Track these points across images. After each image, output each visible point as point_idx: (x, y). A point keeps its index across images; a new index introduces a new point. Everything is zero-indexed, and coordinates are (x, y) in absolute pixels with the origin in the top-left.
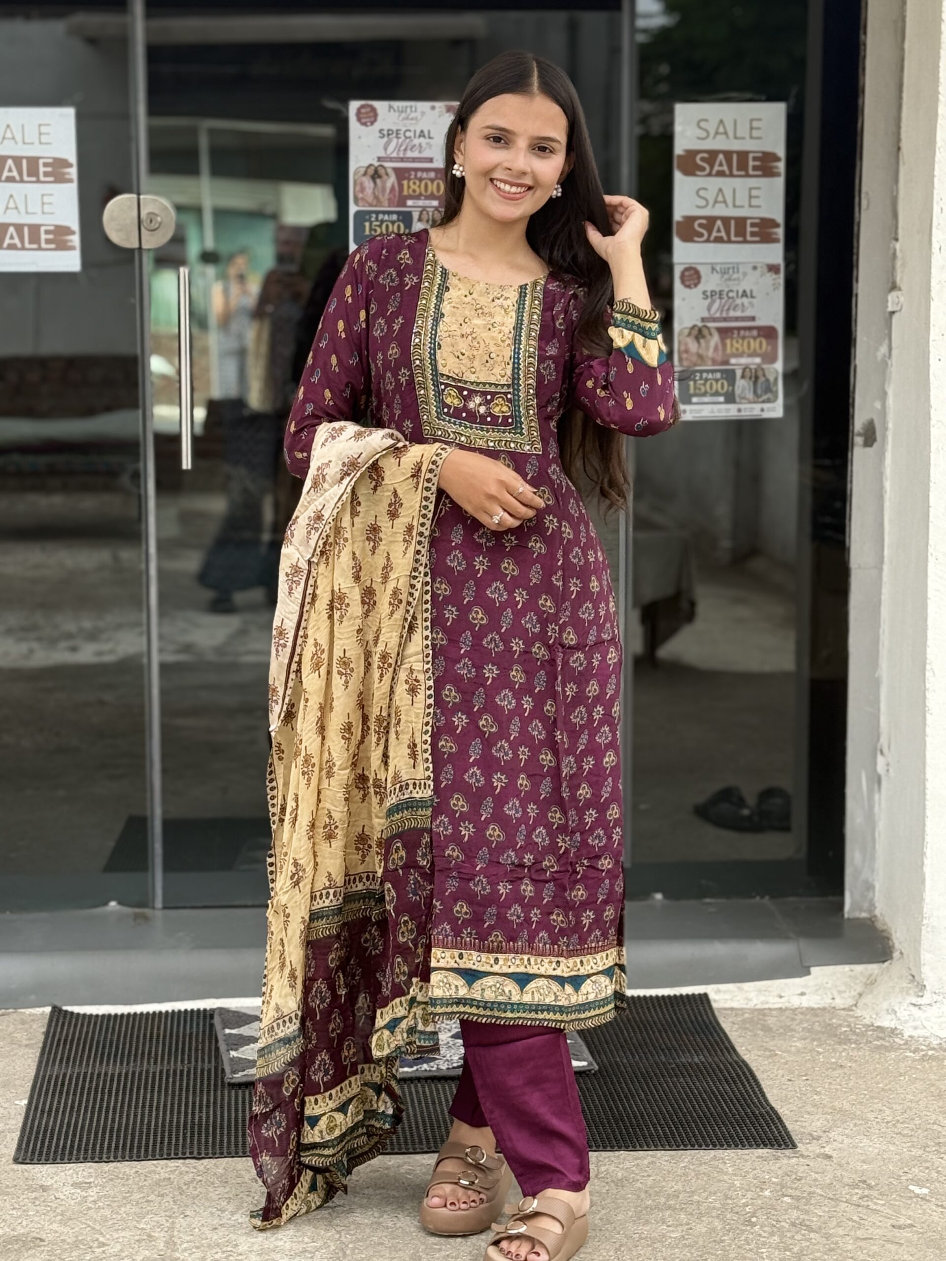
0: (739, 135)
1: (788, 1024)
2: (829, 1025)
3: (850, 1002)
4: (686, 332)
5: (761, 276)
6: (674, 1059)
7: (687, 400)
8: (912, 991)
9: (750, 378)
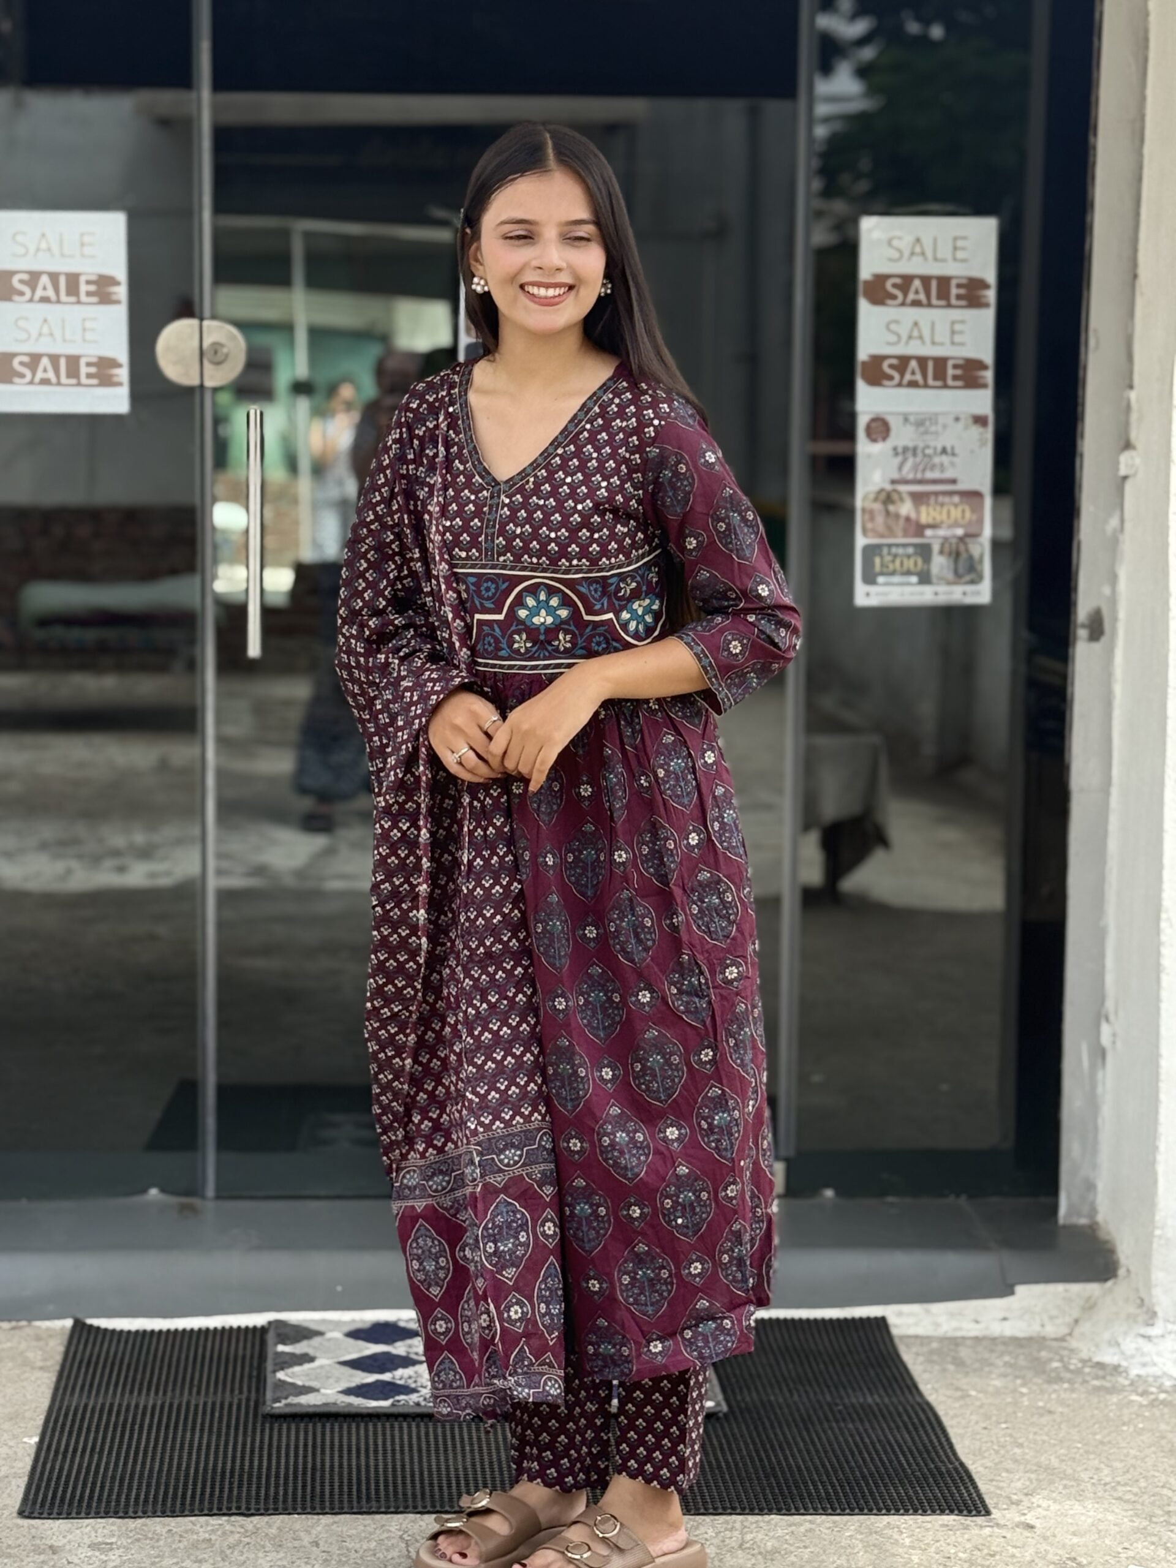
0: (939, 256)
1: (986, 1355)
2: (1037, 1359)
3: (1064, 1330)
4: (872, 496)
5: (966, 428)
6: (841, 1398)
7: (870, 579)
8: (1140, 1319)
9: (950, 554)
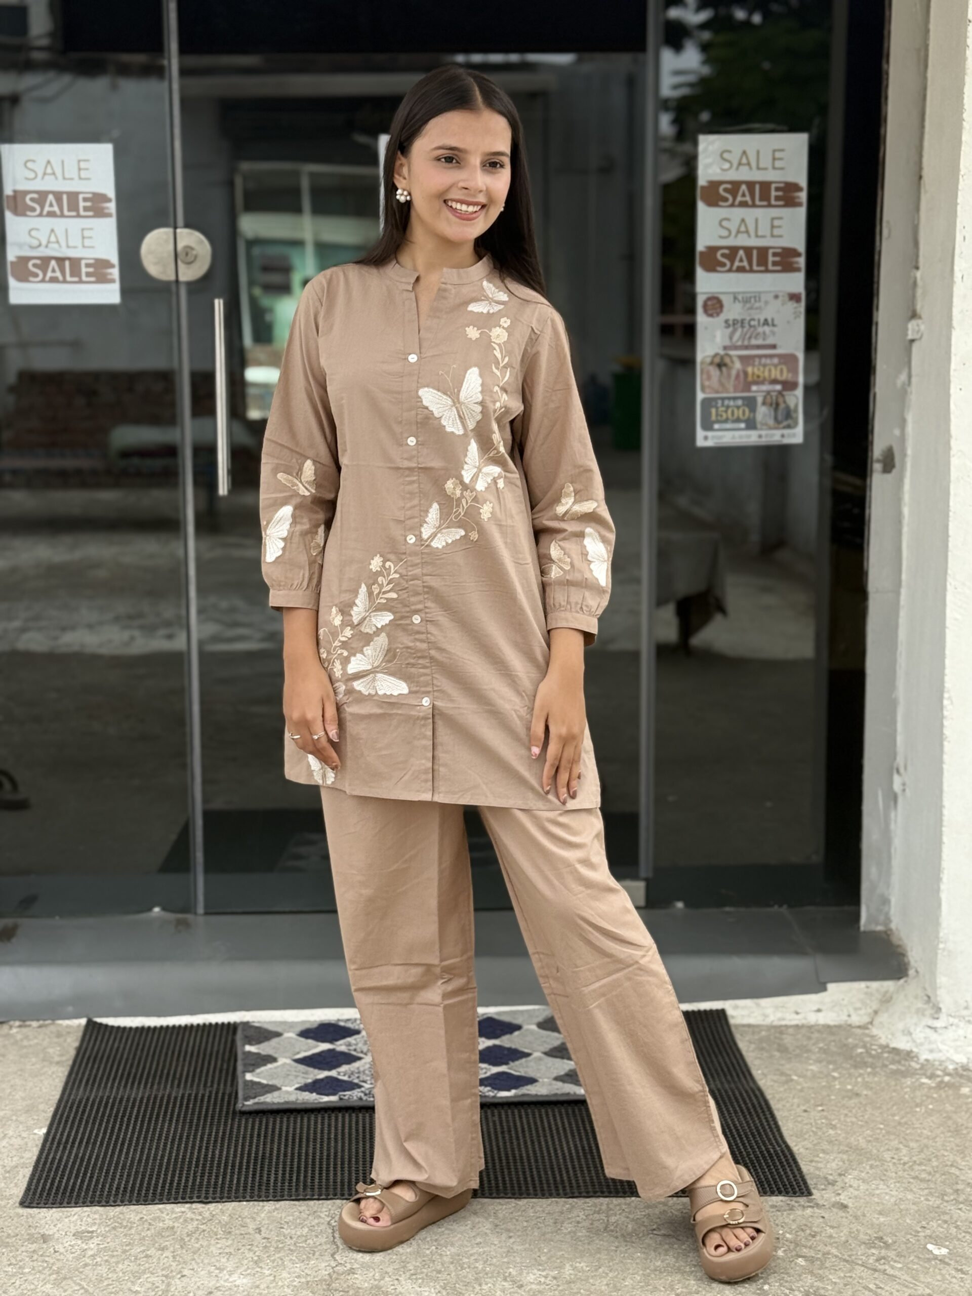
0: (761, 166)
1: (805, 1043)
2: (845, 1045)
3: (866, 1019)
4: (708, 360)
5: (783, 304)
7: (708, 426)
8: (928, 1013)
9: (771, 405)
